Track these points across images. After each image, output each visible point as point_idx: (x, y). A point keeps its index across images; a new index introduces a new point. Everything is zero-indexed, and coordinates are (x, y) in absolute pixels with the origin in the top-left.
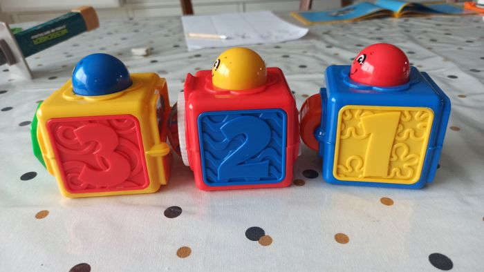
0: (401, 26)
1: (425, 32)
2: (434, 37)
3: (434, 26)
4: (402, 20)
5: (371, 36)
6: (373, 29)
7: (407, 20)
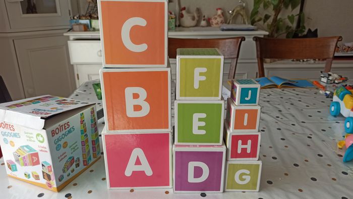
0: (280, 94)
1: (290, 99)
2: (293, 102)
3: (295, 95)
4: (280, 90)
5: (265, 99)
6: (266, 95)
7: (283, 90)
